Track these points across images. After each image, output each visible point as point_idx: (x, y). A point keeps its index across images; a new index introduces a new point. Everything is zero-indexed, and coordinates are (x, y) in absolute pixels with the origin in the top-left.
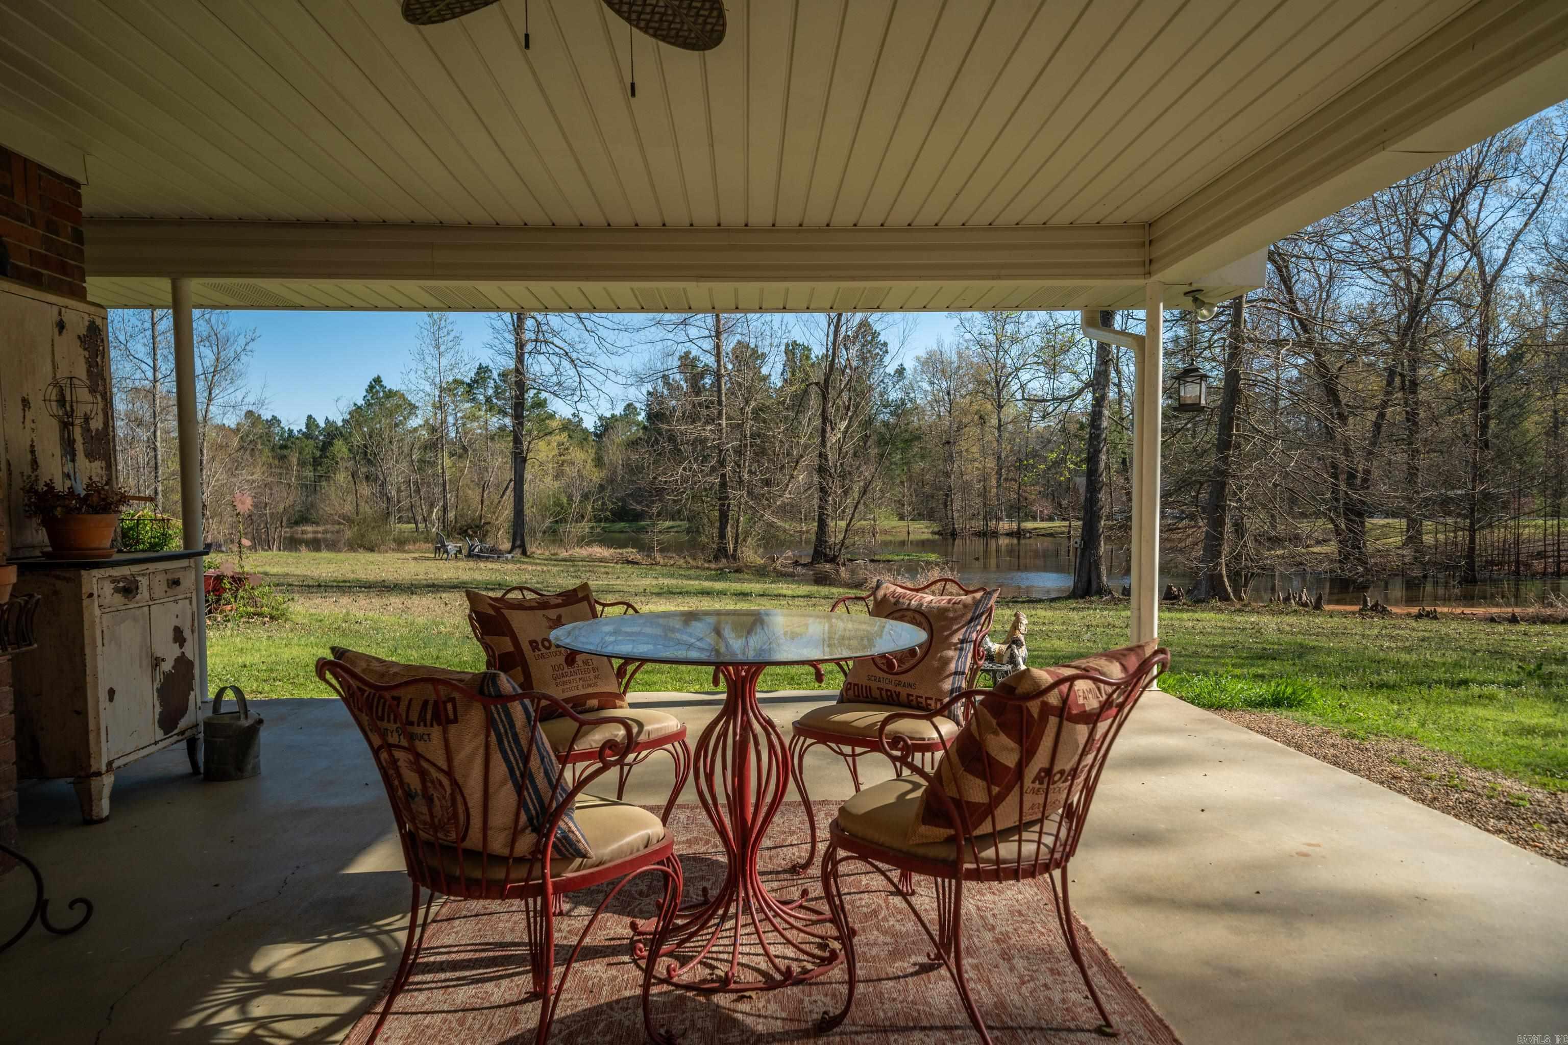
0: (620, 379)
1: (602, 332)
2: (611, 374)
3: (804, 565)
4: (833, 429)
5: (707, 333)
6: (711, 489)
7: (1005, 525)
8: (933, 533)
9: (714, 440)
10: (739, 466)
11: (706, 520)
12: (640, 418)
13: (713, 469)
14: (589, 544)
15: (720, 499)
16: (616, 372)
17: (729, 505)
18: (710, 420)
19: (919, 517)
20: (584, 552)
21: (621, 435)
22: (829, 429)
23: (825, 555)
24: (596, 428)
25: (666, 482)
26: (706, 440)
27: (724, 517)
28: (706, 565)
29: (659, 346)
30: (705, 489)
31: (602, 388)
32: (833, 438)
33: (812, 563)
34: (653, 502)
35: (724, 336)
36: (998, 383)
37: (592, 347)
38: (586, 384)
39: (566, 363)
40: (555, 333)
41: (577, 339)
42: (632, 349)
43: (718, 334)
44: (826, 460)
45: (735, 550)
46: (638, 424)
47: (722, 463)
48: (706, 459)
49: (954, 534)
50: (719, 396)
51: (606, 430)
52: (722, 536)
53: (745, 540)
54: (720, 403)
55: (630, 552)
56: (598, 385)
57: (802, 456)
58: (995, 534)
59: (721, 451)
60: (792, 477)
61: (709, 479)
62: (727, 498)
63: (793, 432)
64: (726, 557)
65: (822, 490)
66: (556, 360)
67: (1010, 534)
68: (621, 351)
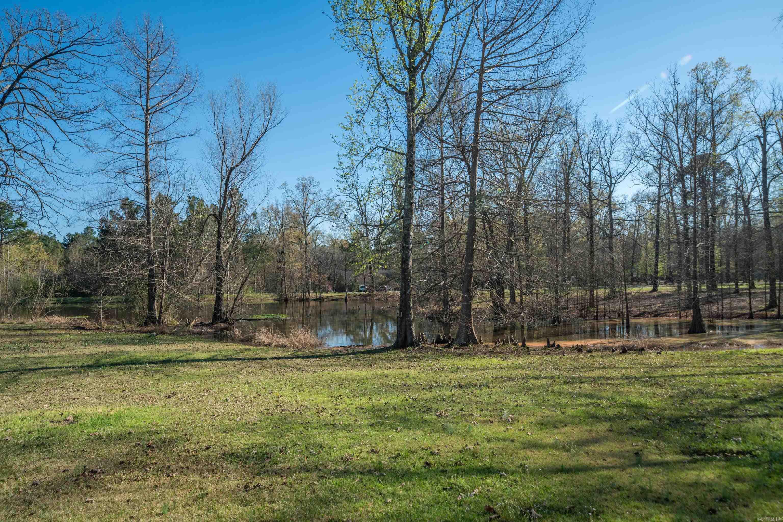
0: (74, 206)
1: (60, 174)
2: (67, 203)
3: (207, 325)
4: (225, 242)
5: (139, 179)
6: (142, 279)
7: (313, 295)
8: (275, 300)
9: (145, 247)
10: (163, 264)
11: (138, 298)
12: (96, 235)
13: (144, 266)
14: (50, 315)
15: (149, 285)
16: (71, 202)
17: (155, 289)
18: (140, 235)
19: (269, 291)
20: (46, 320)
21: (81, 245)
22: (222, 242)
23: (221, 318)
24: (65, 241)
25: (108, 274)
26: (139, 247)
27: (152, 297)
28: (139, 329)
29: (105, 186)
30: (138, 278)
31: (61, 212)
32: (225, 248)
33: (212, 323)
34: (100, 287)
35: (151, 183)
36: (305, 222)
37: (52, 184)
38: (47, 209)
39: (30, 194)
40: (22, 173)
41: (41, 179)
42: (84, 188)
43: (147, 181)
44: (221, 260)
45: (160, 317)
46: (94, 239)
47: (150, 262)
48: (139, 260)
49: (286, 300)
50: (148, 219)
51: (72, 241)
52: (151, 308)
53: (166, 310)
54: (149, 224)
55: (83, 320)
56: (57, 210)
57: (203, 259)
58: (308, 300)
59: (149, 255)
60: (197, 270)
61: (141, 272)
62: (154, 284)
63: (197, 244)
64: (154, 323)
65: (218, 279)
66: (22, 191)
67: (315, 300)
68: (75, 188)
